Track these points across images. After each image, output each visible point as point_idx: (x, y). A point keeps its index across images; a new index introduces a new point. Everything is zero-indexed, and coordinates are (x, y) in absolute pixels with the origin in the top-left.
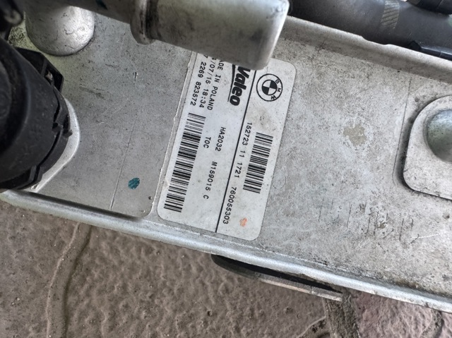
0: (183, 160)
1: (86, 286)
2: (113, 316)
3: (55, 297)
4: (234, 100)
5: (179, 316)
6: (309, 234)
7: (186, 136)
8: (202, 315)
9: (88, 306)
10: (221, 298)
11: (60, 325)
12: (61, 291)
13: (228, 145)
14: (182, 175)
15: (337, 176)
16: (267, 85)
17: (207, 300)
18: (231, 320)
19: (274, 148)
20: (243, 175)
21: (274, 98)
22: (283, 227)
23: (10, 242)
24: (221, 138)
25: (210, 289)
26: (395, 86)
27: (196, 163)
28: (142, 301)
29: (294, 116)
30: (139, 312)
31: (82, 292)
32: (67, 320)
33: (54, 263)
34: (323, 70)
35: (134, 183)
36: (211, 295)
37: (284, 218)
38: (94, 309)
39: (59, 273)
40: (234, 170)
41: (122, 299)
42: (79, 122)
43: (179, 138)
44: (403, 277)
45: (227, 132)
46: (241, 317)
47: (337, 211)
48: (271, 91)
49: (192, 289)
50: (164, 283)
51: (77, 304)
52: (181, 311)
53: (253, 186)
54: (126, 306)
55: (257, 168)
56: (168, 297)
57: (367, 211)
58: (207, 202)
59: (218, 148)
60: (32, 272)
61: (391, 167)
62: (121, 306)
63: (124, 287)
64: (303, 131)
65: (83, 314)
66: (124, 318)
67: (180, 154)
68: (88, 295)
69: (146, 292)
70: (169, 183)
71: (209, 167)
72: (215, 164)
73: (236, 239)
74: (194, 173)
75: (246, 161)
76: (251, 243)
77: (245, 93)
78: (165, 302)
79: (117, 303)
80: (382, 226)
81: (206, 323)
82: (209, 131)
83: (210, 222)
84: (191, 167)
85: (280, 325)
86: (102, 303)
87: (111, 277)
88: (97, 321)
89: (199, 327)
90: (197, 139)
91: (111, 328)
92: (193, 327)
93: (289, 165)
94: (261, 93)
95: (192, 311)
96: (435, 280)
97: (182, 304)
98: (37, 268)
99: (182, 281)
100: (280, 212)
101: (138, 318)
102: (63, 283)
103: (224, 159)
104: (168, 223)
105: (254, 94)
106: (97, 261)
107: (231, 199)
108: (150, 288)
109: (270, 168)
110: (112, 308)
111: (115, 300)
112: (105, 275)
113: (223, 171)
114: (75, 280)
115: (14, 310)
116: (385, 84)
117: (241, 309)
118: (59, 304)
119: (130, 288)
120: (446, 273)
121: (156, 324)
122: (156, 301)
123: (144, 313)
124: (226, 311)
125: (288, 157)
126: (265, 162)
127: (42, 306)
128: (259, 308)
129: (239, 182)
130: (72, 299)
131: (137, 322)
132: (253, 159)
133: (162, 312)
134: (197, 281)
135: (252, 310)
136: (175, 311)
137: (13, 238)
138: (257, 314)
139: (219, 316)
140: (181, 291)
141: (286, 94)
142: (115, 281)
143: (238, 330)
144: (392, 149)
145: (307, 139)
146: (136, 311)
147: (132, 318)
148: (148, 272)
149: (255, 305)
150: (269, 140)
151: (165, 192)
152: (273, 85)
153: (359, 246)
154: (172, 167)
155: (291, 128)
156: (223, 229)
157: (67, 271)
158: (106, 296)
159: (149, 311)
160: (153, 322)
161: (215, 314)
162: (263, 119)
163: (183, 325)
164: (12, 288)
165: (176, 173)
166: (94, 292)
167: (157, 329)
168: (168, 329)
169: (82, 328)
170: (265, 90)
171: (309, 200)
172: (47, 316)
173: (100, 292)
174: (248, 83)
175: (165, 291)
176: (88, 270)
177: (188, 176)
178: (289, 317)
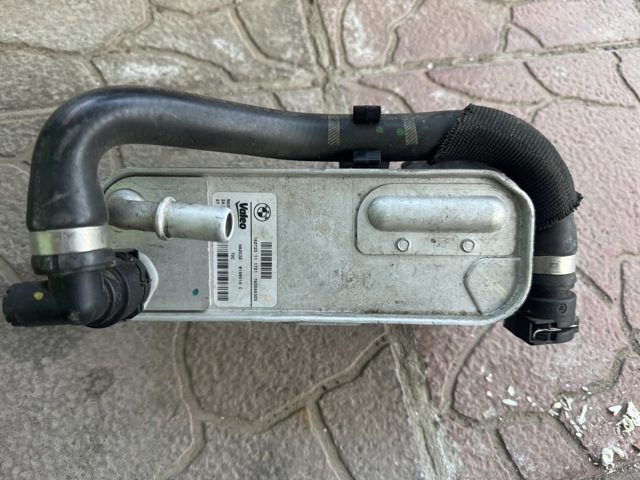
0: (221, 270)
1: (197, 350)
2: (220, 365)
3: (178, 361)
4: (242, 226)
5: (267, 356)
6: (306, 296)
7: (219, 255)
8: (285, 351)
9: (202, 362)
10: (298, 336)
11: (186, 378)
12: (181, 357)
13: (246, 254)
14: (223, 279)
15: (317, 257)
16: (260, 211)
17: (287, 340)
18: (308, 350)
19: (274, 249)
20: (259, 271)
21: (267, 218)
22: (290, 295)
23: (137, 333)
24: (240, 252)
25: (288, 332)
26: (342, 189)
27: (229, 270)
28: (239, 352)
29: (282, 226)
30: (238, 358)
31: (195, 354)
32: (190, 373)
33: (171, 339)
34: (293, 192)
35: (196, 292)
36: (290, 336)
37: (289, 290)
38: (206, 363)
39: (177, 344)
40: (252, 268)
41: (224, 353)
42: (155, 265)
43: (215, 258)
44: (370, 307)
45: (243, 247)
46: (315, 346)
47: (322, 276)
48: (264, 214)
49: (274, 335)
50: (253, 335)
51: (194, 362)
52: (268, 352)
53: (267, 275)
54: (228, 357)
55: (266, 264)
56: (258, 345)
57: (340, 273)
58: (242, 291)
59: (240, 258)
60: (159, 349)
61: (350, 243)
62: (224, 357)
63: (224, 345)
64: (289, 234)
65: (199, 369)
66: (228, 365)
67: (219, 267)
68: (200, 355)
69: (240, 344)
70: (216, 285)
71: (238, 270)
72: (240, 268)
73: (264, 308)
74: (230, 276)
75: (259, 262)
76: (273, 308)
77: (248, 220)
78: (255, 348)
79: (221, 356)
80: (351, 280)
81: (288, 356)
82: (232, 249)
83: (246, 302)
84: (227, 273)
85: (347, 346)
86: (210, 358)
87: (213, 340)
88: (210, 371)
89: (283, 360)
90: (226, 255)
91: (221, 373)
92: (279, 361)
93: (285, 257)
94: (258, 217)
95: (277, 350)
96: (391, 305)
97: (269, 347)
98: (161, 345)
99: (266, 330)
100: (287, 286)
101: (238, 363)
102: (180, 351)
103: (245, 263)
104: (222, 308)
105: (254, 219)
106: (201, 331)
107: (256, 286)
108: (242, 341)
109: (274, 262)
110: (218, 360)
111: (220, 355)
112: (208, 340)
113: (246, 271)
114: (189, 348)
115: (155, 375)
116: (336, 189)
117: (315, 341)
118: (182, 365)
119: (228, 344)
120: (397, 299)
121: (252, 364)
122: (249, 349)
123: (241, 359)
124: (303, 344)
125: (284, 253)
126: (270, 259)
127: (171, 368)
128: (329, 337)
129: (258, 275)
130: (189, 360)
131: (237, 366)
132: (263, 259)
133: (254, 356)
134: (278, 328)
135: (324, 340)
136: (264, 353)
137: (139, 329)
138: (327, 341)
139: (297, 350)
140: (266, 338)
141: (274, 213)
142: (216, 342)
143: (313, 356)
144: (348, 231)
145: (292, 237)
146: (235, 358)
147: (234, 364)
148: (240, 330)
149: (326, 335)
150: (270, 245)
151: (216, 291)
152: (264, 210)
153: (339, 295)
154: (216, 276)
155: (282, 234)
156: (255, 304)
157: (181, 343)
158: (212, 354)
159: (244, 357)
160: (249, 363)
161: (294, 349)
162: (263, 232)
163: (271, 361)
164: (149, 362)
165: (219, 279)
166: (204, 352)
167: (253, 367)
168: (260, 366)
169: (201, 378)
170: (260, 215)
171: (302, 275)
172: (176, 374)
173: (208, 351)
174: (248, 213)
175: (254, 341)
176: (196, 339)
177: (227, 279)
178: (354, 339)
